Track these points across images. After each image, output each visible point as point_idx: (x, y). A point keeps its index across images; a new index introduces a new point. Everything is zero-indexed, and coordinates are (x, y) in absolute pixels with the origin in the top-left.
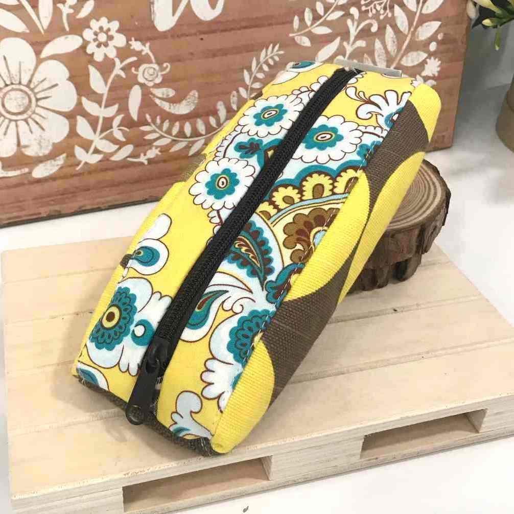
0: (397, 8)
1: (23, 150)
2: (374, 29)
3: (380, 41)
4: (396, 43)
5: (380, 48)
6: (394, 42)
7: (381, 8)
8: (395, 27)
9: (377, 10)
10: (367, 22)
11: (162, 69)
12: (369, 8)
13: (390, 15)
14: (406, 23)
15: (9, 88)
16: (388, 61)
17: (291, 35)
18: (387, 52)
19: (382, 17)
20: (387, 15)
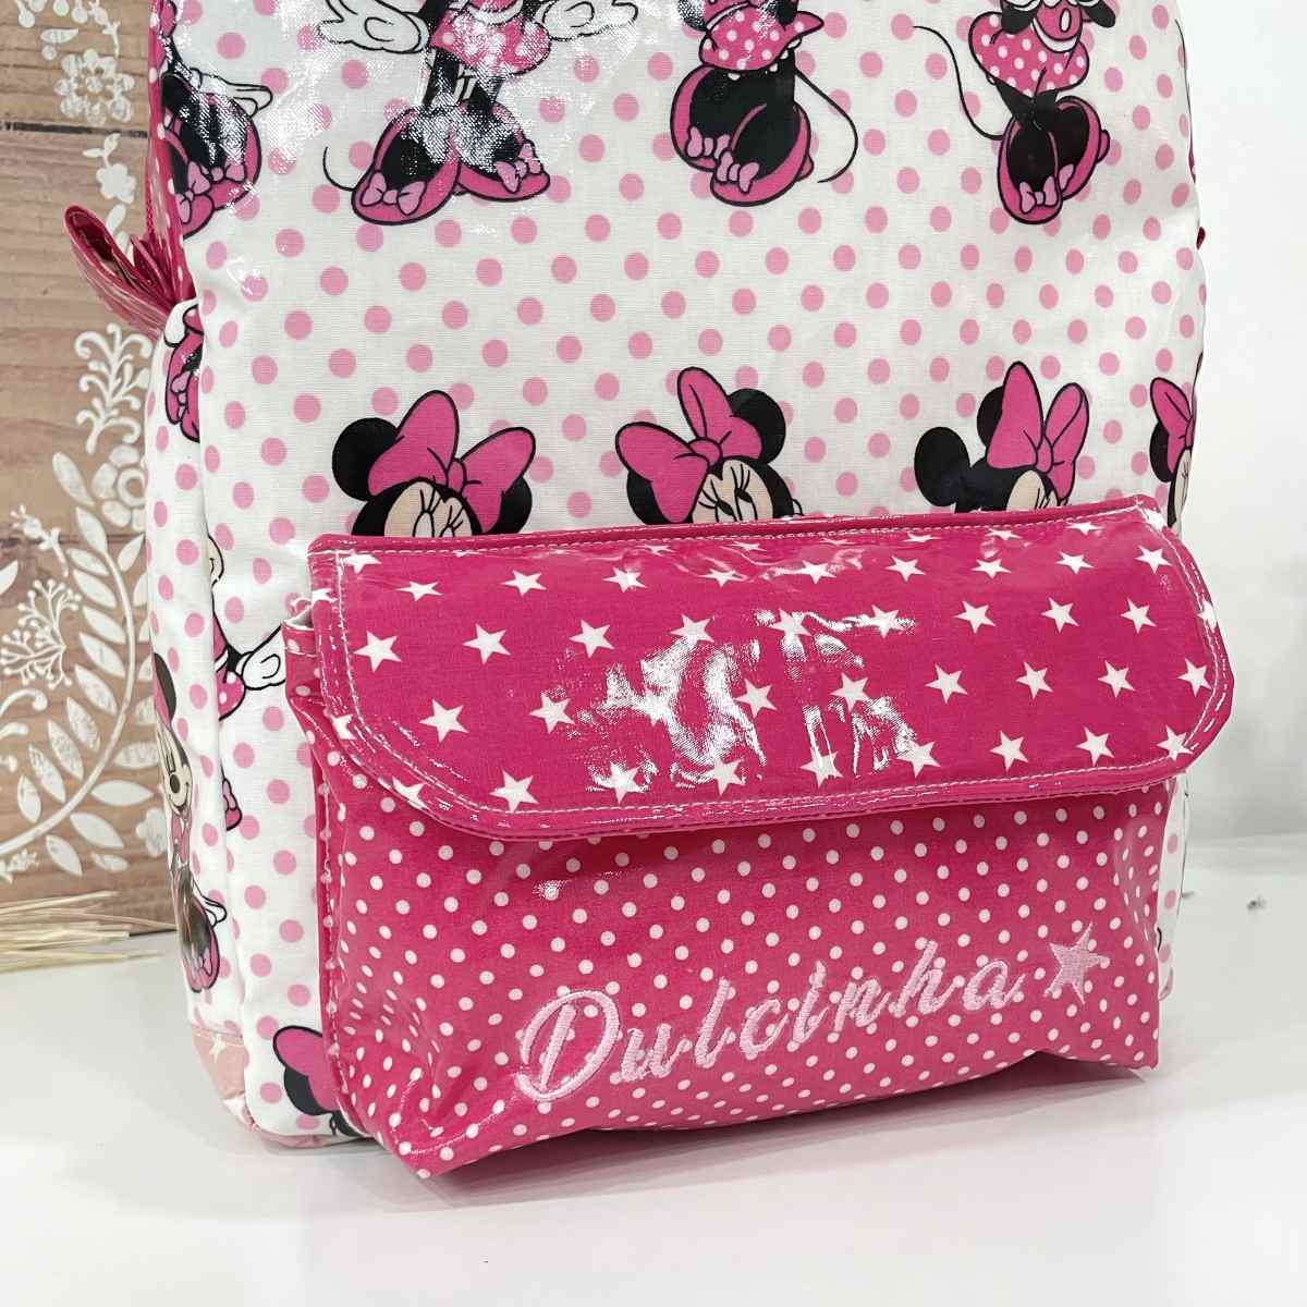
0: (79, 671)
2: (40, 703)
3: (59, 724)
4: (95, 728)
5: (62, 738)
6: (90, 727)
7: (47, 671)
8: (84, 702)
9: (38, 675)
10: (22, 693)
12: (21, 670)
13: (68, 683)
14: (108, 695)
16: (83, 759)
18: (77, 743)
19: (52, 686)
20: (62, 683)
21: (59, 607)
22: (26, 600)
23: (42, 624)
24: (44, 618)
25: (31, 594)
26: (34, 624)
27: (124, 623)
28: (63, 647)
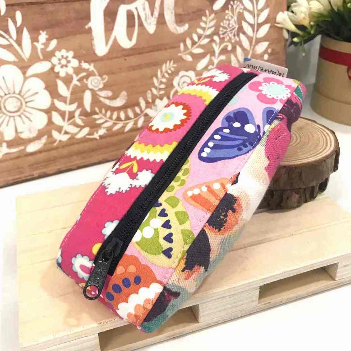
0: (241, 35)
1: (19, 135)
2: (230, 48)
3: (234, 55)
5: (234, 60)
6: (242, 55)
7: (231, 35)
8: (241, 46)
9: (229, 37)
10: (225, 44)
11: (103, 79)
12: (225, 36)
13: (238, 39)
14: (248, 43)
15: (8, 96)
17: (180, 54)
18: (238, 61)
19: (233, 41)
20: (236, 40)
21: (237, 11)
22: (228, 9)
23: (232, 18)
24: (233, 16)
25: (230, 6)
26: (230, 18)
27: (254, 17)
28: (237, 26)
